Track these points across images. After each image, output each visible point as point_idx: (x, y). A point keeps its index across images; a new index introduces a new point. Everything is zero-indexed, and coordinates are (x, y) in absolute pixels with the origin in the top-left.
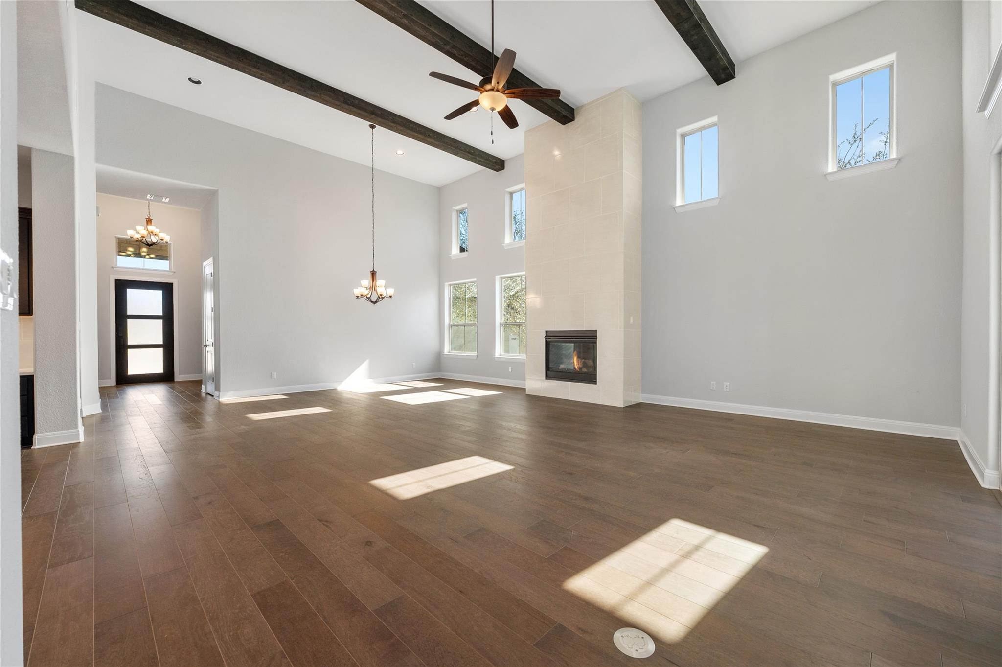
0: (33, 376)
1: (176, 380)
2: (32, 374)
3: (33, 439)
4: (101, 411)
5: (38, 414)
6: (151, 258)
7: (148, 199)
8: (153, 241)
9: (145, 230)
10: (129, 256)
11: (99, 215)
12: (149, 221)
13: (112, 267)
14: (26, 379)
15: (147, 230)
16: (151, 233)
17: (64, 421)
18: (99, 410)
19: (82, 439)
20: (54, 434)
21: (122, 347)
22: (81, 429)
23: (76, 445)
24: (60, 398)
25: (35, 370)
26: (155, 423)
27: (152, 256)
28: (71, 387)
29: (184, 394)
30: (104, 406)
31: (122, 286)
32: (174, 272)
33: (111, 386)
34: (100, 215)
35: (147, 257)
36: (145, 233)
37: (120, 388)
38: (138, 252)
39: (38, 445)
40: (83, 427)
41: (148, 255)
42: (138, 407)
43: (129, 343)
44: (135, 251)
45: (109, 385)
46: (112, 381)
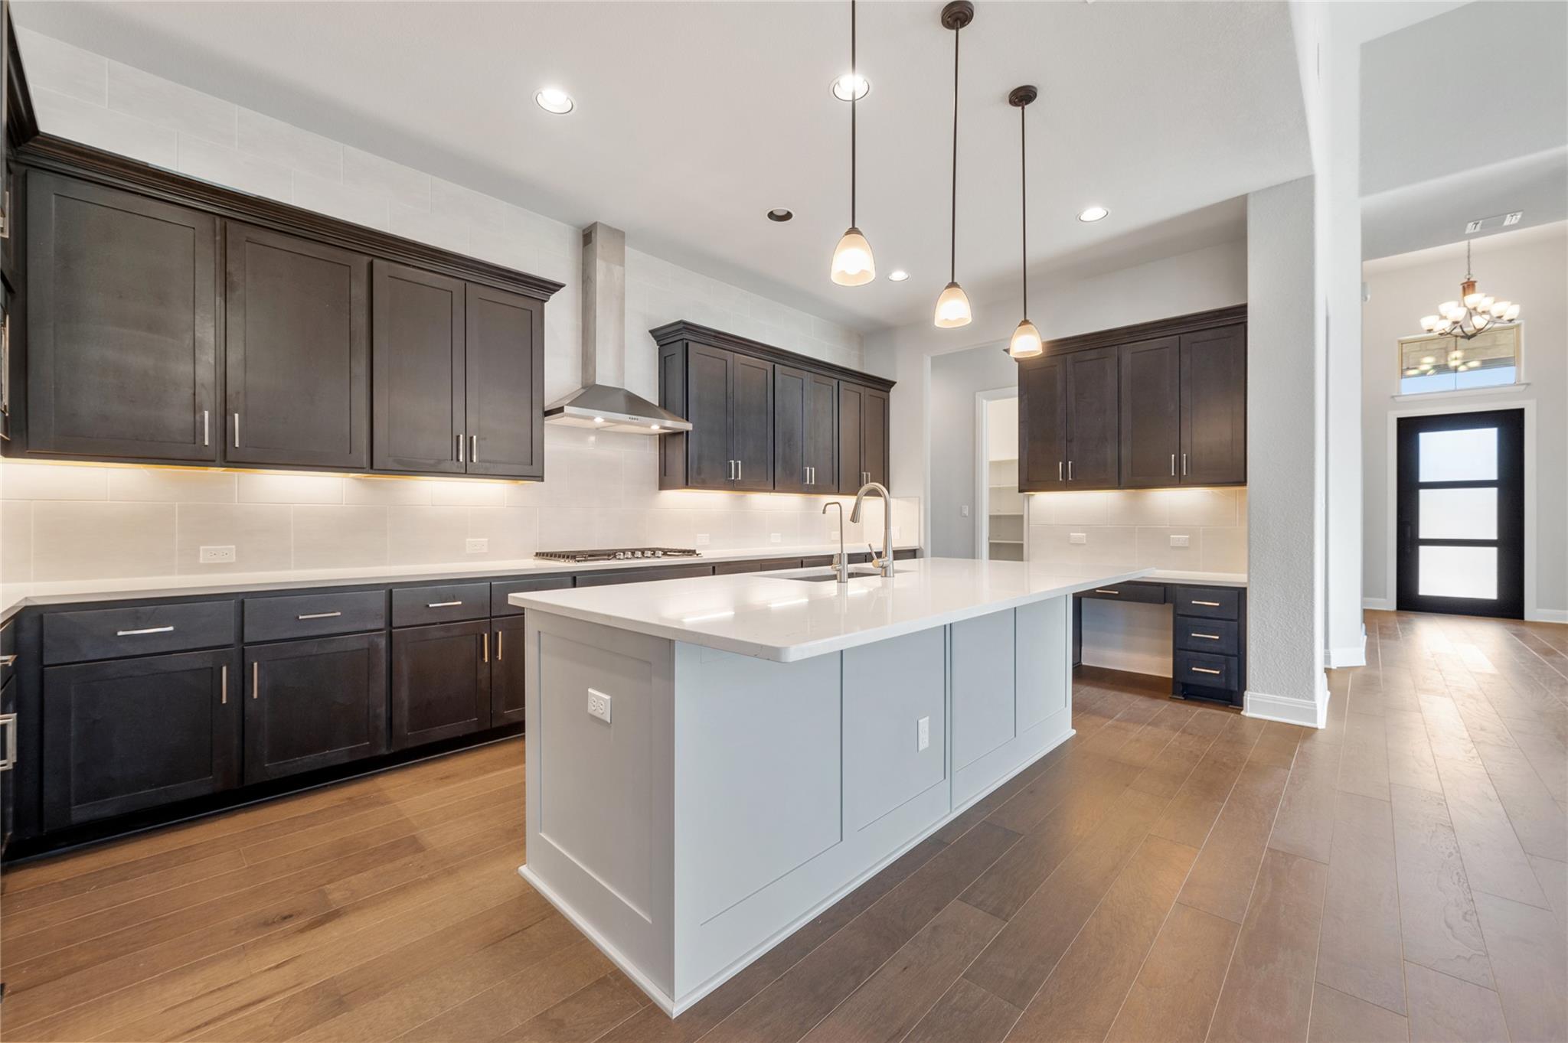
0: (1245, 589)
1: (1529, 615)
2: (1244, 586)
3: (1245, 697)
4: (1364, 663)
5: (1251, 657)
6: (1470, 369)
7: (1468, 234)
8: (1478, 327)
9: (1459, 306)
10: (1424, 373)
11: (1366, 298)
12: (1469, 286)
13: (1393, 397)
14: (1237, 592)
15: (1465, 306)
16: (1471, 312)
17: (1291, 679)
18: (1362, 661)
19: (1321, 722)
20: (1275, 700)
21: (1408, 542)
22: (1322, 696)
23: (1312, 731)
24: (1287, 636)
25: (1249, 580)
26: (1482, 729)
27: (1474, 364)
28: (1304, 618)
29: (1557, 659)
30: (1371, 652)
31: (1409, 430)
32: (1528, 384)
33: (1387, 612)
34: (1369, 297)
35: (1462, 368)
36: (1459, 314)
37: (1404, 618)
38: (1442, 362)
39: (1251, 711)
40: (1329, 693)
41: (1464, 363)
42: (1440, 671)
43: (1422, 535)
44: (1437, 362)
45: (1385, 609)
46: (1390, 602)
